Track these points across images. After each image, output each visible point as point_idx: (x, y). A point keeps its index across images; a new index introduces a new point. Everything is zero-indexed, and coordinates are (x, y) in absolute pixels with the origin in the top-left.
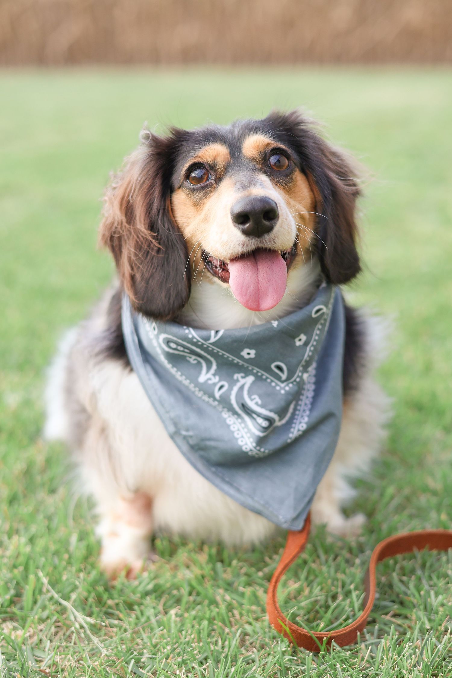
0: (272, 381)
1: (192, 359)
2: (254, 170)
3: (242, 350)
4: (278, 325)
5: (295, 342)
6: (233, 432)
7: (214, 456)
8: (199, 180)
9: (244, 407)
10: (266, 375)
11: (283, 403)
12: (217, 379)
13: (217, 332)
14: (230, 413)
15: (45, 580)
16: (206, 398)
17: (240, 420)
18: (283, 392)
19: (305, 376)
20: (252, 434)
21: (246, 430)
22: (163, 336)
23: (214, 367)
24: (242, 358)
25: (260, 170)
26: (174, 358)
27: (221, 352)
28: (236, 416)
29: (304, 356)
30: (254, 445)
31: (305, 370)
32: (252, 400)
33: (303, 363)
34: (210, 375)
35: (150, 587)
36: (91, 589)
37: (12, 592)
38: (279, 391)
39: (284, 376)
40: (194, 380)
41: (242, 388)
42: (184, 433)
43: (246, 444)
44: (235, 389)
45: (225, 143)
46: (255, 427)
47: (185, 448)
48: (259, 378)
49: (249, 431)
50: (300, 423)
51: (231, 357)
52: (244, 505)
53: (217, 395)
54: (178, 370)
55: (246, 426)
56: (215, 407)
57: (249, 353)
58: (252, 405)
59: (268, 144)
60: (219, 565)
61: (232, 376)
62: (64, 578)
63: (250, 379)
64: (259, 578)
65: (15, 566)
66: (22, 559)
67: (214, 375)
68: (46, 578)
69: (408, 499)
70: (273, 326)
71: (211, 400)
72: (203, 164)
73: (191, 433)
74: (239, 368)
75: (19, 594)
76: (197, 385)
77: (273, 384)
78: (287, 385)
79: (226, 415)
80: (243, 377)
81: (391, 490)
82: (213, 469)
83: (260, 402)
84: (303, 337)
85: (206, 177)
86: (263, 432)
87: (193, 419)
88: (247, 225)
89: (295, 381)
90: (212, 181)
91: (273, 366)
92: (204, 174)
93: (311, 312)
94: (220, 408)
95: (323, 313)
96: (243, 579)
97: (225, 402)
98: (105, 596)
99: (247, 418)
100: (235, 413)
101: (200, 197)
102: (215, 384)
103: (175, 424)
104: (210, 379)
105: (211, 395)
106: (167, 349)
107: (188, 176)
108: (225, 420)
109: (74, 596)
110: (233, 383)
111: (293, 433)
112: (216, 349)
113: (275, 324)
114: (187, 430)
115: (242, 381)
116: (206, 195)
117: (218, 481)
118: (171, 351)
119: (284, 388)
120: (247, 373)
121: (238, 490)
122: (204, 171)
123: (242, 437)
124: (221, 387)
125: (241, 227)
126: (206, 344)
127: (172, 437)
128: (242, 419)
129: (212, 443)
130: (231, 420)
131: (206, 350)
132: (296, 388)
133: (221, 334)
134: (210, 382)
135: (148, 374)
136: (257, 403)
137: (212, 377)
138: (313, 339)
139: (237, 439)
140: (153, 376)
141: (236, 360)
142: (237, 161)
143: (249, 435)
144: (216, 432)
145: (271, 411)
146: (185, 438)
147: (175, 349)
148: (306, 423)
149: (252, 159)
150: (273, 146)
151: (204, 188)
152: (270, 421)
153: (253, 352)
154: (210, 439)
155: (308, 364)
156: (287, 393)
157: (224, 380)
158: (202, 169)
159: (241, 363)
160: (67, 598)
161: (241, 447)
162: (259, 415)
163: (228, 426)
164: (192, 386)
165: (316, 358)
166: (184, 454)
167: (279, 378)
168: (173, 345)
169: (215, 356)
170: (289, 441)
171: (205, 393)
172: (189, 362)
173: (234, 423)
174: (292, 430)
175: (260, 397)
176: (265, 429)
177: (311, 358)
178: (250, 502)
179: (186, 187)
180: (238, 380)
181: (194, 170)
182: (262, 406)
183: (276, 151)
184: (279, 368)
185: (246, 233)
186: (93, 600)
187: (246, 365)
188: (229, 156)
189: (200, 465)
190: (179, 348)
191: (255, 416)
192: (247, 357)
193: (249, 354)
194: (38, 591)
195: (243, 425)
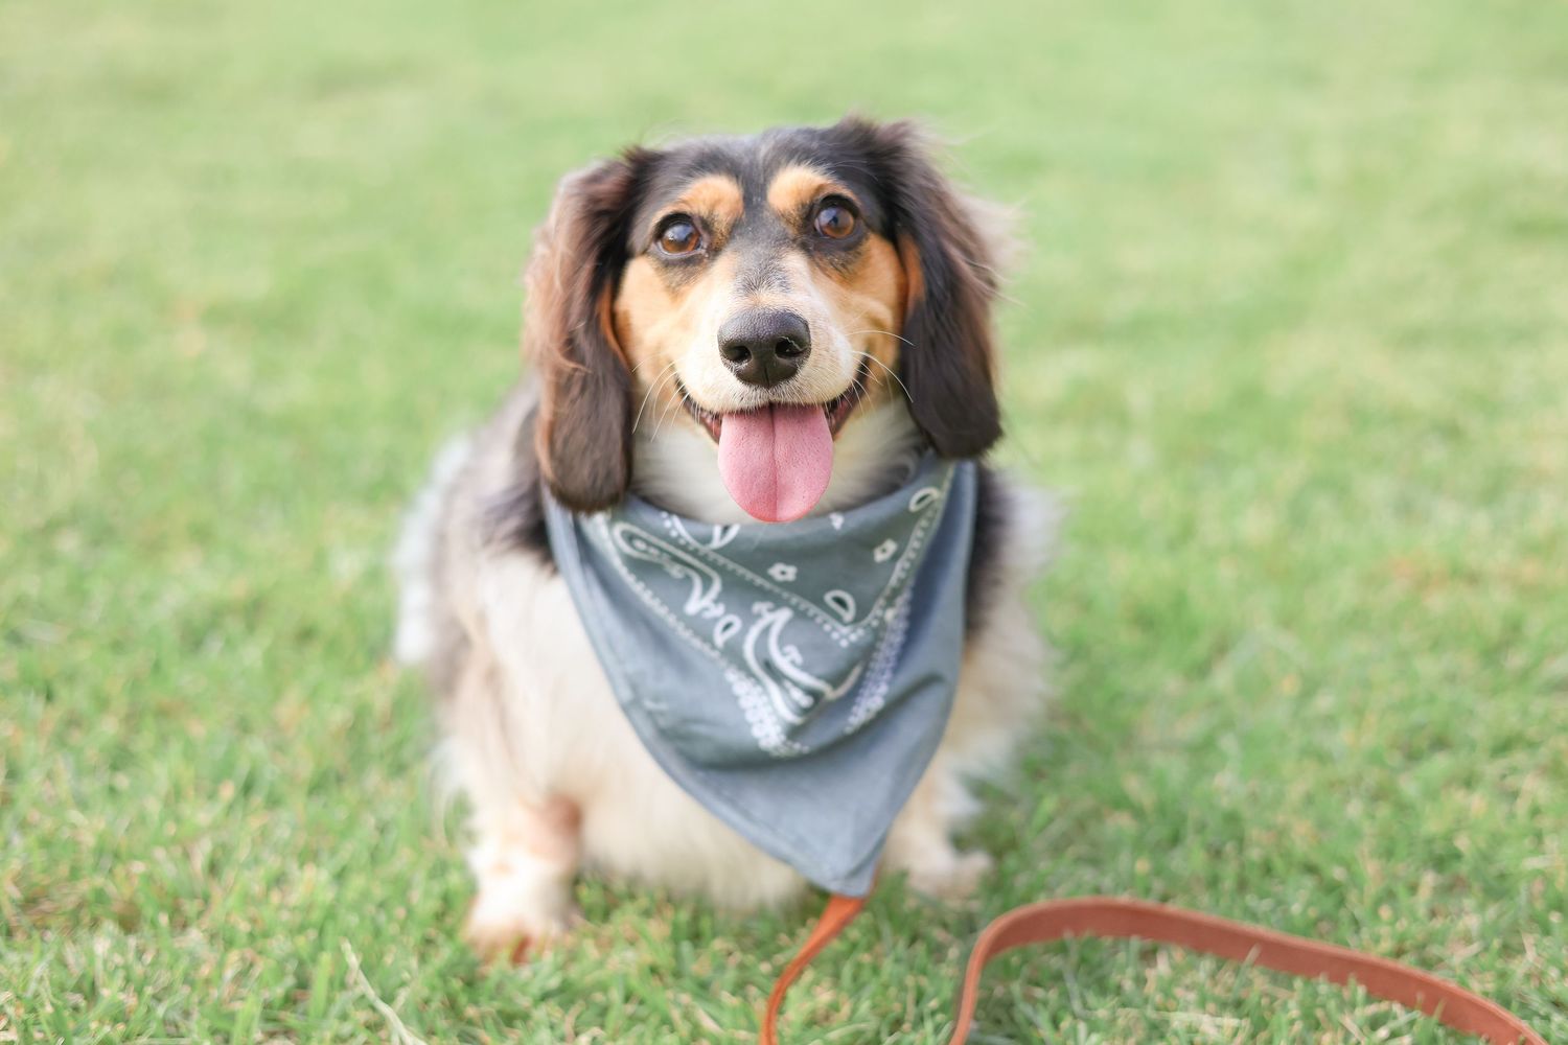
0: (825, 622)
1: (676, 571)
2: (783, 241)
3: (771, 565)
4: (843, 525)
5: (872, 556)
6: (743, 711)
7: (703, 751)
8: (681, 245)
9: (769, 667)
10: (813, 610)
11: (842, 664)
12: (719, 610)
13: (726, 529)
14: (742, 675)
15: (353, 960)
16: (697, 643)
17: (759, 689)
18: (844, 643)
19: (890, 615)
20: (780, 719)
21: (769, 709)
22: (620, 527)
23: (717, 586)
24: (770, 579)
25: (794, 241)
26: (640, 567)
27: (731, 566)
28: (753, 680)
29: (889, 577)
30: (783, 738)
31: (890, 602)
32: (784, 654)
33: (887, 592)
34: (707, 601)
35: (554, 982)
36: (437, 982)
37: (290, 981)
38: (838, 641)
39: (849, 616)
40: (677, 608)
41: (766, 631)
42: (649, 704)
43: (767, 736)
44: (754, 632)
45: (737, 177)
46: (787, 705)
47: (648, 731)
48: (800, 615)
49: (775, 712)
50: (872, 695)
51: (749, 575)
52: (756, 843)
53: (720, 639)
54: (648, 586)
55: (770, 703)
56: (712, 661)
57: (785, 572)
58: (783, 663)
59: (820, 188)
60: (686, 947)
61: (749, 606)
62: (388, 960)
63: (784, 615)
64: (763, 975)
65: (301, 929)
66: (316, 916)
67: (716, 601)
68: (357, 957)
69: (1081, 825)
70: (832, 528)
71: (706, 648)
72: (689, 217)
73: (663, 706)
74: (764, 594)
75: (303, 984)
76: (682, 617)
77: (827, 627)
78: (854, 631)
79: (732, 676)
80: (771, 610)
81: (1049, 805)
82: (701, 774)
83: (799, 659)
84: (890, 546)
85: (694, 242)
86: (799, 715)
87: (670, 681)
88: (745, 364)
89: (869, 625)
90: (703, 251)
91: (828, 597)
92: (691, 235)
93: (908, 503)
94: (723, 663)
95: (932, 503)
96: (731, 975)
97: (733, 653)
98: (463, 999)
99: (772, 687)
100: (750, 674)
101: (678, 278)
102: (716, 620)
103: (634, 687)
104: (706, 609)
105: (708, 639)
106: (627, 549)
107: (659, 233)
108: (729, 686)
109: (403, 996)
110: (750, 619)
111: (856, 715)
112: (722, 560)
113: (837, 521)
114: (656, 699)
115: (768, 618)
116: (689, 278)
117: (708, 796)
118: (635, 554)
119: (846, 637)
120: (778, 603)
121: (746, 814)
122: (690, 229)
123: (761, 721)
124: (728, 627)
125: (735, 365)
126: (703, 549)
127: (626, 709)
128: (764, 687)
129: (702, 729)
130: (741, 686)
131: (704, 559)
132: (870, 638)
133: (733, 533)
134: (708, 615)
135: (588, 586)
136: (793, 663)
137: (712, 606)
138: (909, 547)
139: (750, 725)
140: (597, 591)
141: (759, 581)
142: (755, 215)
143: (774, 719)
144: (712, 709)
145: (819, 677)
146: (650, 714)
147: (645, 552)
148: (885, 697)
149: (782, 216)
150: (827, 192)
151: (688, 262)
152: (815, 695)
153: (791, 572)
154: (698, 721)
155: (896, 592)
156: (853, 646)
157: (734, 613)
158: (688, 225)
159: (768, 585)
160: (388, 999)
161: (756, 741)
162: (796, 684)
163: (736, 698)
164: (671, 620)
165: (911, 582)
166: (646, 743)
167: (839, 618)
168: (640, 545)
169: (721, 570)
170: (849, 730)
171: (697, 633)
172: (667, 575)
173: (748, 694)
174: (855, 709)
175: (801, 650)
176: (804, 711)
177: (902, 582)
178: (767, 838)
179: (654, 255)
180: (759, 616)
181: (674, 225)
182: (804, 668)
183: (833, 201)
184: (841, 602)
185: (743, 377)
186: (440, 1004)
187: (777, 590)
188: (741, 205)
189: (676, 766)
190: (653, 551)
191: (788, 684)
192: (779, 578)
193: (783, 573)
194: (340, 983)
195: (765, 698)
